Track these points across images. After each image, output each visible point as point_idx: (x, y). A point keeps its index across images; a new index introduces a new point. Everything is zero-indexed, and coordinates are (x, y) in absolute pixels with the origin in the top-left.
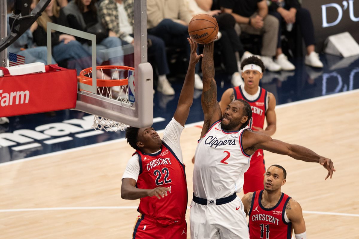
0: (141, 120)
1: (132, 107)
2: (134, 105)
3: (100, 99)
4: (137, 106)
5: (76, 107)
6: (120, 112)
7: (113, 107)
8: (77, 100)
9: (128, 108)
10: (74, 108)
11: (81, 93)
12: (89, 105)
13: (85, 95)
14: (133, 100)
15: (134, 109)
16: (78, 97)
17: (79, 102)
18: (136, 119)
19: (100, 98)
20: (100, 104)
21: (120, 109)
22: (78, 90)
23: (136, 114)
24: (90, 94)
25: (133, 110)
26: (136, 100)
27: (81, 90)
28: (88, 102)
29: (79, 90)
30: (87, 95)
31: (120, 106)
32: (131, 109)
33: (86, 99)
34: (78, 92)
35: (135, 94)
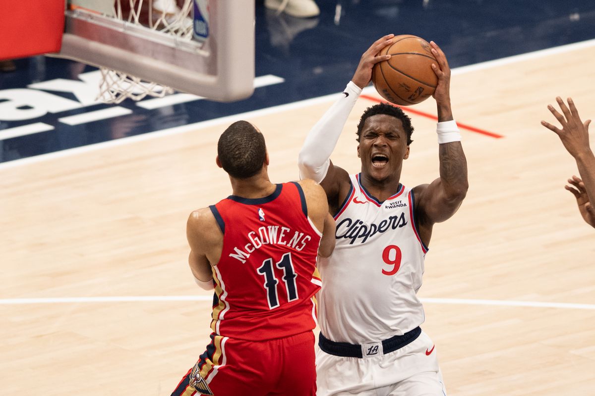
0: (224, 81)
1: (201, 48)
2: (207, 46)
3: (121, 30)
4: (213, 48)
5: (63, 49)
6: (172, 63)
7: (155, 50)
8: (65, 31)
9: (190, 54)
10: (58, 51)
11: (75, 16)
12: (94, 45)
13: (83, 18)
14: (204, 31)
15: (206, 53)
16: (67, 25)
17: (68, 38)
18: (210, 80)
19: (121, 28)
20: (122, 41)
21: (173, 55)
22: (66, 7)
23: (212, 66)
24: (97, 17)
25: (204, 57)
26: (211, 32)
27: (74, 7)
28: (90, 37)
29: (69, 7)
30: (90, 21)
31: (173, 49)
32: (198, 56)
33: (86, 29)
34: (66, 13)
35: (210, 16)
